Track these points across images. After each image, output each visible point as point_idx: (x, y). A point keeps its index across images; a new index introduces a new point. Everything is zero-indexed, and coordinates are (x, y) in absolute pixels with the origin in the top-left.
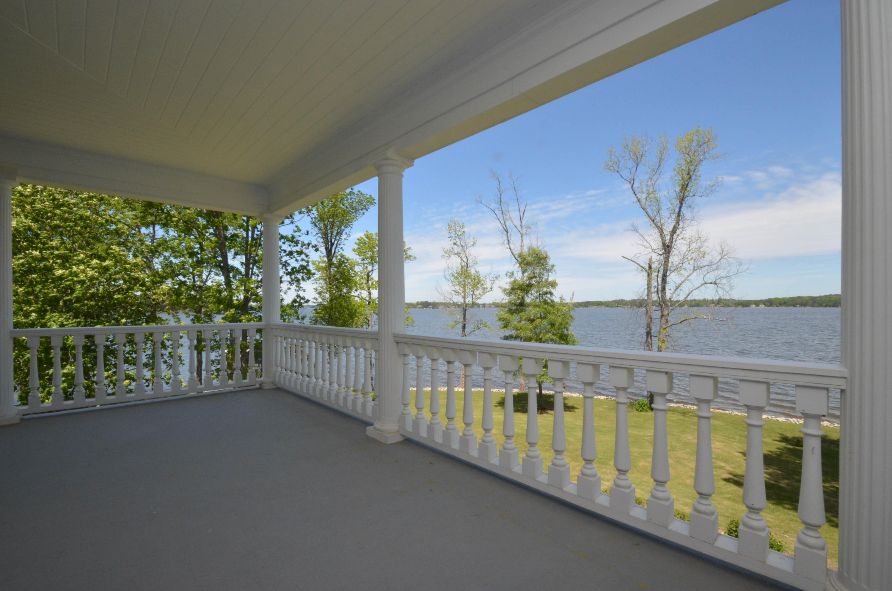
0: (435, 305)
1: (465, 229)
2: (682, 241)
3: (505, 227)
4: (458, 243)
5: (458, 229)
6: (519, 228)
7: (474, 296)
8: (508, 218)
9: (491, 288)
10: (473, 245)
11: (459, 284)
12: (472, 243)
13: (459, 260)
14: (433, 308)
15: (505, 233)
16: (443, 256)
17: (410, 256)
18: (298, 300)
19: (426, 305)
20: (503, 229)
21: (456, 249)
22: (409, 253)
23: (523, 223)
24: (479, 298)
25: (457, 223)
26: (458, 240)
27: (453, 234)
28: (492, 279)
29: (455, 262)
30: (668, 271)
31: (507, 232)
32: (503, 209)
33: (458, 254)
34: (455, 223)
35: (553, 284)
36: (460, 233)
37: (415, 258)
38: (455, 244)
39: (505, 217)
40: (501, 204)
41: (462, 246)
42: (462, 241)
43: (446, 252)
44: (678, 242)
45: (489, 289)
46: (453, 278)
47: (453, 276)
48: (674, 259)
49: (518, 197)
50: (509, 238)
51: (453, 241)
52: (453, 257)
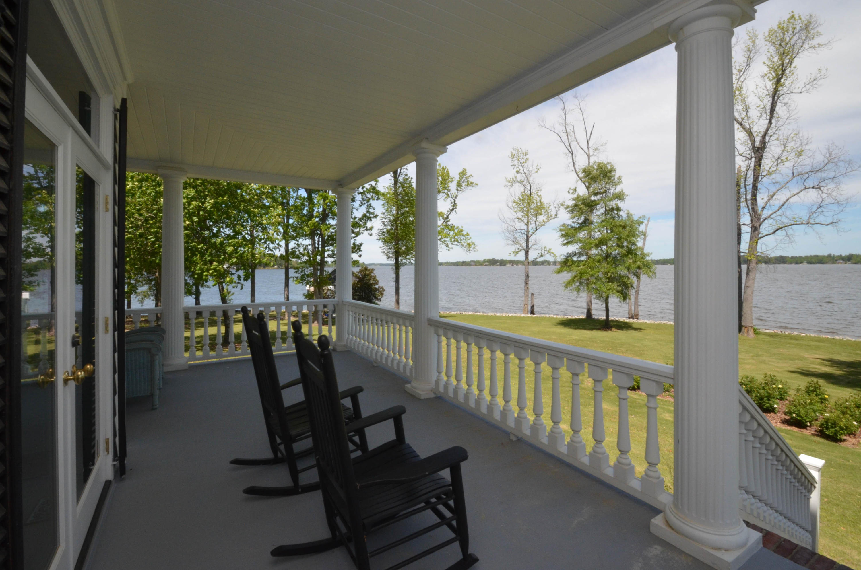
0: (503, 263)
1: (527, 157)
2: (776, 142)
3: (570, 149)
4: (522, 171)
5: (521, 157)
6: (586, 150)
7: (537, 223)
8: (572, 139)
9: (556, 215)
10: (536, 172)
11: (522, 210)
12: (536, 170)
13: (522, 189)
14: (500, 265)
15: (570, 155)
16: (506, 186)
17: (472, 183)
18: (368, 215)
19: (493, 262)
20: (567, 152)
21: (519, 177)
22: (471, 180)
23: (590, 145)
24: (543, 225)
25: (520, 150)
26: (520, 167)
27: (516, 162)
28: (557, 206)
29: (518, 190)
30: (760, 177)
31: (572, 154)
32: (568, 130)
33: (521, 182)
34: (518, 151)
35: (620, 196)
36: (522, 161)
37: (477, 184)
38: (518, 172)
39: (570, 138)
40: (565, 127)
41: (525, 173)
42: (525, 169)
43: (508, 181)
44: (771, 143)
45: (553, 216)
46: (515, 204)
47: (515, 202)
48: (767, 163)
49: (585, 118)
50: (575, 160)
51: (516, 170)
52: (517, 185)
